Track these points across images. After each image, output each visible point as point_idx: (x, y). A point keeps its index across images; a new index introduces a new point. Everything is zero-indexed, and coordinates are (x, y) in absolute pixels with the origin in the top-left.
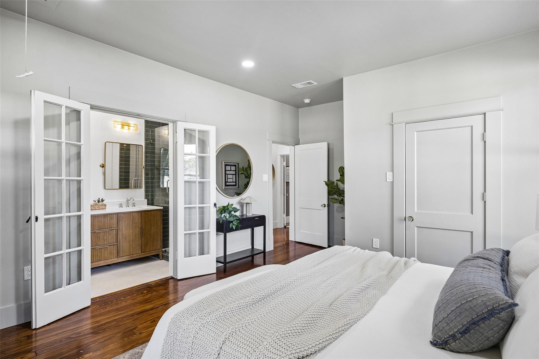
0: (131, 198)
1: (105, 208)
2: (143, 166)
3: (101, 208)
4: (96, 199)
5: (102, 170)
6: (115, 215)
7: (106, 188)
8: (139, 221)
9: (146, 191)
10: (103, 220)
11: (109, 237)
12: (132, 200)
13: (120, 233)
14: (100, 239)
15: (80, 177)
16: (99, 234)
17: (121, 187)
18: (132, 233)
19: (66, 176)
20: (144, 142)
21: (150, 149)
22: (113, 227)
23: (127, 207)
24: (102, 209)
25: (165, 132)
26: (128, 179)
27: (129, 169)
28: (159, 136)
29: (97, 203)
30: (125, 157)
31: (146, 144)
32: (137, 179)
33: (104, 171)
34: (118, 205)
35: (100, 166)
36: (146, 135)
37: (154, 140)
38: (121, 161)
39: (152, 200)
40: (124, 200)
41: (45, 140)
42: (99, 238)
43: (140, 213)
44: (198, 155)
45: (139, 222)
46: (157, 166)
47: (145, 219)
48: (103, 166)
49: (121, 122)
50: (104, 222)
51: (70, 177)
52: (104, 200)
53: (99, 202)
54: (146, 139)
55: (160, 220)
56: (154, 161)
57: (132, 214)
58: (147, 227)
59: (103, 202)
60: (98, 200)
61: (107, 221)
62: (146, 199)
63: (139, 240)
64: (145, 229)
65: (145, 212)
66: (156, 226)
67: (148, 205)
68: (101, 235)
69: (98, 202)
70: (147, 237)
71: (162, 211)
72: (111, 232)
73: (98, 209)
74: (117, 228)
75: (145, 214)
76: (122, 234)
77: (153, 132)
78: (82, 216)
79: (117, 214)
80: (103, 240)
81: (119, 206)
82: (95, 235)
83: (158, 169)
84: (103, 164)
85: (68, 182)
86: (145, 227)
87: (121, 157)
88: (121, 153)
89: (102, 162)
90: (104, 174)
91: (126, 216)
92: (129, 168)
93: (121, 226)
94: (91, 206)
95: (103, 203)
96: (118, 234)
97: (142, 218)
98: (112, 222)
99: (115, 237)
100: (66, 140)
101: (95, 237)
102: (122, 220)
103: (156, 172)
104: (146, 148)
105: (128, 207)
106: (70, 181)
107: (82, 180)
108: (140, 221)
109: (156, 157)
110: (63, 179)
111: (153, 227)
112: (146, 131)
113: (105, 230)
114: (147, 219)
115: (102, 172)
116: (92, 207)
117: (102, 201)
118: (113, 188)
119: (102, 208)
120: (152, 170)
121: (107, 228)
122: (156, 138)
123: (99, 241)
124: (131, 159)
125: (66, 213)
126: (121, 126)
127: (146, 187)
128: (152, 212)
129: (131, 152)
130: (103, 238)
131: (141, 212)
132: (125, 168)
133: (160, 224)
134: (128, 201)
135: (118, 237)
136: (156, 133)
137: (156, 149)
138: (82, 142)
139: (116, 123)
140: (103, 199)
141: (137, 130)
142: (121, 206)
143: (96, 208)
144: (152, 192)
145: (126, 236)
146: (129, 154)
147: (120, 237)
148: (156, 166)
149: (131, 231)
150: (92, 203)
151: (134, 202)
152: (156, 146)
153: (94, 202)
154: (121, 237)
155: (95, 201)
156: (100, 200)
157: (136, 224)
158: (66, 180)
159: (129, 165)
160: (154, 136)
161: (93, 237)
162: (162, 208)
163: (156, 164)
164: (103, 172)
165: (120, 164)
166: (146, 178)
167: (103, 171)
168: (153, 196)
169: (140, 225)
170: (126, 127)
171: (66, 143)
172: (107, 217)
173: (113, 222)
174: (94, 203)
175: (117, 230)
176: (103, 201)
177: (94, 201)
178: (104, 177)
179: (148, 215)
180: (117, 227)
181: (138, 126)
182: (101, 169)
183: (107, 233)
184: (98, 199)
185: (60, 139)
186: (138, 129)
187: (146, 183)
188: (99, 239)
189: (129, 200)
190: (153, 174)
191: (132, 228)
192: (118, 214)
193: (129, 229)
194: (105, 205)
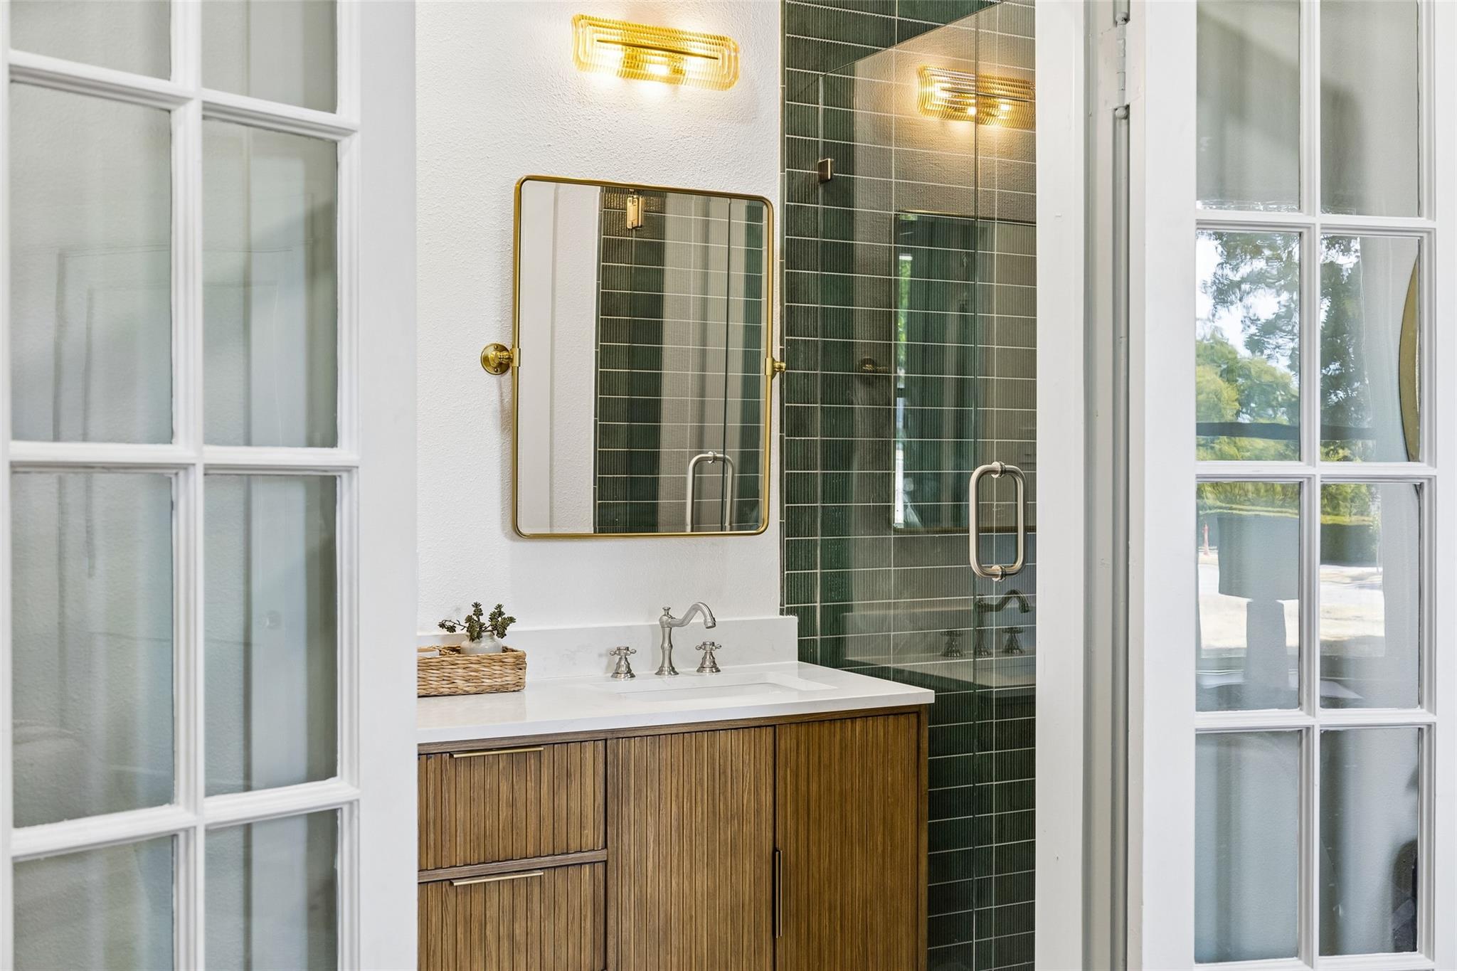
0: (695, 608)
1: (518, 687)
2: (773, 360)
3: (488, 682)
4: (458, 610)
5: (494, 397)
6: (589, 747)
7: (524, 530)
8: (758, 801)
9: (793, 555)
10: (504, 788)
11: (548, 926)
12: (698, 619)
13: (625, 894)
14: (483, 938)
15: (331, 440)
16: (478, 897)
17: (607, 524)
18: (711, 895)
19: (211, 438)
20: (779, 173)
21: (821, 227)
22: (574, 845)
23: (660, 672)
24: (498, 691)
25: (929, 89)
26: (652, 462)
27: (657, 390)
28: (883, 131)
29: (466, 644)
30: (634, 304)
31: (795, 191)
32: (715, 459)
33: (507, 399)
34: (604, 661)
35: (485, 360)
36: (794, 121)
37: (846, 158)
38: (606, 330)
39: (836, 618)
40: (641, 622)
41: (18, 75)
42: (476, 931)
43: (767, 735)
44: (1324, 227)
45: (758, 812)
46: (864, 362)
47: (803, 788)
48: (502, 363)
49: (625, 27)
50: (512, 804)
51: (248, 442)
52: (512, 620)
53: (479, 636)
54: (794, 153)
55: (912, 795)
56: (845, 323)
57: (712, 745)
58: (814, 850)
59: (502, 635)
60: (469, 619)
61: (531, 794)
62: (790, 612)
63: (758, 952)
64: (803, 863)
65: (803, 729)
66: (884, 843)
67: (802, 658)
68: (492, 912)
69: (472, 639)
70: (815, 926)
71: (924, 718)
72: (559, 883)
73: (467, 693)
74: (601, 855)
75: (802, 748)
76: (642, 903)
77: (841, 93)
78: (344, 821)
79: (601, 744)
80: (505, 944)
81: (609, 665)
82: (451, 907)
83: (869, 382)
84: (503, 349)
85: (232, 495)
86: (803, 852)
87: (607, 304)
88: (606, 276)
89: (492, 333)
90: (511, 420)
91: (666, 754)
92: (654, 384)
93: (629, 839)
94: (424, 666)
95: (504, 642)
96: (612, 904)
97: (780, 773)
98: (572, 804)
99: (588, 924)
100: (208, 79)
101: (450, 920)
102: (638, 792)
103: (860, 402)
104: (791, 215)
105: (667, 677)
106: (247, 476)
107: (349, 469)
108: (767, 798)
109: (859, 292)
110: (185, 467)
111: (857, 850)
112: (794, 90)
113: (515, 865)
114: (814, 787)
115: (499, 409)
116: (433, 675)
117: (495, 628)
118: (557, 531)
119: (499, 682)
120: (836, 390)
121: (531, 850)
122: (863, 141)
123: (477, 954)
124: (669, 320)
125: (210, 792)
126: (616, 55)
127: (792, 524)
128: (853, 730)
129: (667, 268)
130: (504, 931)
131: (775, 726)
132: (633, 383)
133: (911, 828)
134: (669, 625)
135: (611, 922)
136: (858, 101)
137: (861, 228)
138: (348, 111)
139: (590, 34)
140: (501, 614)
141: (731, 84)
142: (624, 669)
143: (460, 683)
144: (838, 557)
145: (668, 919)
146: (657, 279)
147: (626, 925)
148: (859, 355)
149: (702, 881)
150: (434, 636)
151: (711, 635)
152: (863, 207)
153: (445, 632)
154: (628, 925)
155: (452, 629)
156: (485, 619)
157: (741, 824)
158: (214, 473)
159: (655, 358)
160: (842, 125)
161: (434, 919)
162: (925, 696)
163: (863, 339)
164: (502, 411)
165: (604, 357)
166: (789, 458)
167: (502, 401)
168: (838, 588)
169: (770, 835)
170: (658, 65)
171: (211, 112)
172: (533, 762)
173: (574, 805)
174: (445, 637)
175: (600, 868)
176: (501, 624)
177: (442, 626)
178: (508, 446)
179: (825, 755)
180: (606, 846)
181: (736, 51)
182: (490, 387)
183: (536, 890)
184: (471, 612)
185: (163, 68)
186: (735, 76)
187: (792, 490)
188: (476, 936)
189: (681, 624)
190: (839, 419)
191: (711, 857)
192: (608, 740)
193: (687, 863)
194: (520, 663)
